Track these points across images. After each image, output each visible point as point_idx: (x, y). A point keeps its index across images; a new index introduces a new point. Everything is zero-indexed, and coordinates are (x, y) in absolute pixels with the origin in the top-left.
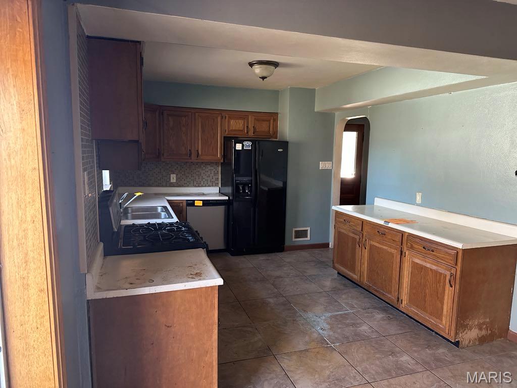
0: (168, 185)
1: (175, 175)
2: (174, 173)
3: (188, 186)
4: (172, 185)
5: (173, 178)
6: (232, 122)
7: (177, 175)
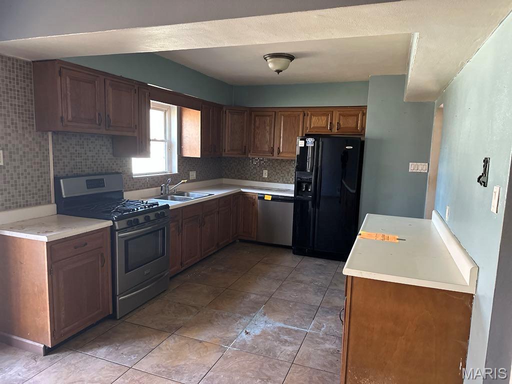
0: (261, 180)
1: (267, 171)
2: (266, 169)
3: (278, 182)
4: (264, 180)
5: (265, 174)
6: (314, 119)
7: (268, 171)
